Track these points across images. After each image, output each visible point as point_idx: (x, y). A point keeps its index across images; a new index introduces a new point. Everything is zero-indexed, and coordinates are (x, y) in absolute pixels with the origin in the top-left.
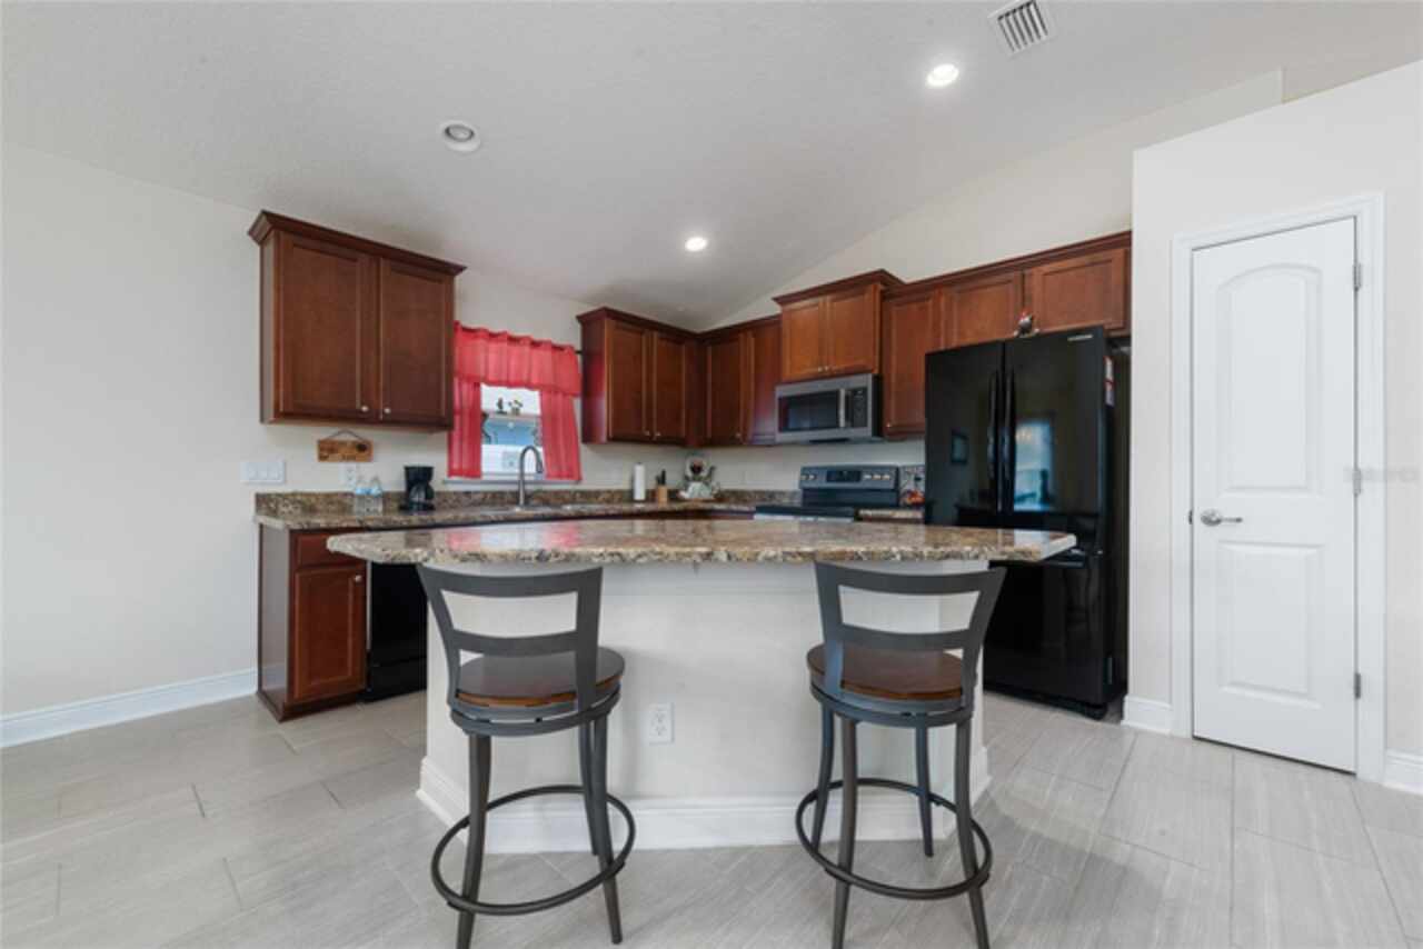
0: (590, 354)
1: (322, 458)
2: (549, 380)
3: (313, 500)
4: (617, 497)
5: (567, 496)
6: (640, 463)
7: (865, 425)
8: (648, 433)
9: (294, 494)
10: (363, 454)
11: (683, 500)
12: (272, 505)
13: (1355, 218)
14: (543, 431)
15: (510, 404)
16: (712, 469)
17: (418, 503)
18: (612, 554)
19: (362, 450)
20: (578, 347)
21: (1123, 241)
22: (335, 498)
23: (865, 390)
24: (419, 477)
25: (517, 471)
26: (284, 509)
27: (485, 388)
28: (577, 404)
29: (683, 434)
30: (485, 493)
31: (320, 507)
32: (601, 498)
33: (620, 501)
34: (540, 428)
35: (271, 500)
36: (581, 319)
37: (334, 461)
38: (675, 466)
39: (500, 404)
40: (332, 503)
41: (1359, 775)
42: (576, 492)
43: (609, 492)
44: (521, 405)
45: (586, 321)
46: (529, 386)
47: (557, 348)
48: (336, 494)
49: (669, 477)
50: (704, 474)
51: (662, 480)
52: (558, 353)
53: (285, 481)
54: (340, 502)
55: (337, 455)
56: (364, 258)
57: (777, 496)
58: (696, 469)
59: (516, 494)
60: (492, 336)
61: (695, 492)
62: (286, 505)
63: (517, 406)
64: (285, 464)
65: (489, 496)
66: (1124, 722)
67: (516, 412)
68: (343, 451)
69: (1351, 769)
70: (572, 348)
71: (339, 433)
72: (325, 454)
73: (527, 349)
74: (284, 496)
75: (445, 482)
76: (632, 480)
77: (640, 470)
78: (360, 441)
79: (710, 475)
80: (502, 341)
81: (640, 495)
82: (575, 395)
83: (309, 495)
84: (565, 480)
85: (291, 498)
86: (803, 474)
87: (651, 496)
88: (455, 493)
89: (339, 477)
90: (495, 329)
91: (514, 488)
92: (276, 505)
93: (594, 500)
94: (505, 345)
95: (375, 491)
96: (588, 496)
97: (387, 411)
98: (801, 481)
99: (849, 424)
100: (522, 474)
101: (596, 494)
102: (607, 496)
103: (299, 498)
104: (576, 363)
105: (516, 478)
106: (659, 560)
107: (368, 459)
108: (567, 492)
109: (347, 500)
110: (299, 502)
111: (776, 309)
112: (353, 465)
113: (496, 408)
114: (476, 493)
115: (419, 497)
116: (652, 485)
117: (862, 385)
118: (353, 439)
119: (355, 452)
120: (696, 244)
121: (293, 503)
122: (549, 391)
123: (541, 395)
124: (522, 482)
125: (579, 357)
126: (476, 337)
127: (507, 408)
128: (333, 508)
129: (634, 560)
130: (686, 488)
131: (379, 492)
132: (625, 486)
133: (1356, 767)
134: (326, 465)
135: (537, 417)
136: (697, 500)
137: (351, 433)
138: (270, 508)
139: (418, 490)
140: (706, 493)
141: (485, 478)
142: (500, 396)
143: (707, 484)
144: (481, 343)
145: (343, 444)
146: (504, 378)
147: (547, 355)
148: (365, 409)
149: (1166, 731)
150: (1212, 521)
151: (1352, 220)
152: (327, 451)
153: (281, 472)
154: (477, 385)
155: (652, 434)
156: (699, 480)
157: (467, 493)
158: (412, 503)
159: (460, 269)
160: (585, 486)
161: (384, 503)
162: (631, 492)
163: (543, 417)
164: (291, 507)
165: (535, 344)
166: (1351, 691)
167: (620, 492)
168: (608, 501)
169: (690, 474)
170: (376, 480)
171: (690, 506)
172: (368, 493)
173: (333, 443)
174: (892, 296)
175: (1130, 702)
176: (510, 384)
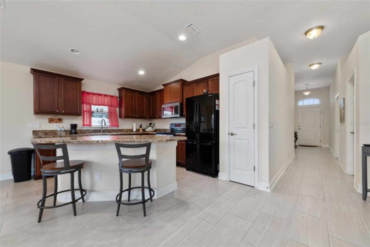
0: (120, 98)
1: (49, 122)
2: (110, 104)
3: (47, 132)
4: (129, 131)
5: (115, 131)
6: (135, 123)
7: (178, 114)
8: (135, 116)
9: (42, 130)
10: (61, 121)
11: (146, 131)
12: (37, 133)
13: (254, 71)
14: (109, 115)
15: (100, 109)
16: (154, 124)
17: (73, 132)
18: (78, 141)
19: (60, 120)
20: (118, 96)
21: (218, 75)
22: (53, 131)
23: (178, 106)
24: (74, 126)
25: (101, 125)
26: (40, 134)
27: (92, 106)
28: (118, 109)
29: (145, 116)
30: (93, 130)
31: (49, 133)
32: (124, 131)
33: (130, 131)
34: (108, 115)
35: (36, 132)
36: (118, 89)
37: (53, 123)
38: (145, 123)
39: (97, 109)
40: (52, 132)
41: (255, 187)
42: (117, 130)
43: (127, 129)
44: (103, 110)
45: (120, 90)
46: (104, 105)
47: (111, 96)
48: (53, 130)
49: (143, 126)
50: (152, 125)
51: (141, 126)
52: (112, 98)
53: (40, 128)
54: (54, 132)
55: (54, 122)
56: (57, 77)
57: (167, 130)
58: (150, 124)
59: (100, 130)
60: (94, 94)
61: (149, 129)
62: (40, 133)
63: (102, 110)
64: (40, 124)
65: (94, 131)
66: (218, 178)
67: (102, 111)
68: (55, 121)
69: (254, 186)
70: (116, 96)
71: (54, 117)
72: (50, 121)
73: (103, 97)
74: (40, 131)
75: (82, 128)
76: (133, 127)
77: (134, 125)
78: (59, 118)
79: (154, 126)
80: (97, 95)
81: (134, 130)
82: (117, 107)
83: (46, 131)
84: (114, 127)
85: (42, 131)
86: (170, 125)
87: (138, 130)
88: (85, 130)
89: (54, 127)
90: (95, 92)
91: (100, 129)
92: (38, 133)
93: (122, 131)
94: (97, 96)
95: (63, 130)
96: (120, 130)
97: (64, 112)
98: (170, 127)
99: (175, 113)
100: (102, 126)
101: (123, 130)
102: (126, 130)
103: (44, 131)
104: (117, 100)
105: (101, 126)
106: (88, 143)
107: (62, 122)
108: (115, 129)
109: (56, 132)
110: (44, 132)
111: (162, 87)
112: (58, 124)
113: (96, 110)
114: (91, 130)
115: (73, 131)
116: (138, 128)
117: (178, 105)
118: (58, 118)
119: (58, 121)
120: (141, 73)
121: (42, 132)
122: (110, 106)
123: (108, 107)
124: (102, 127)
125: (118, 98)
126: (90, 94)
127: (99, 110)
128: (52, 133)
129: (82, 143)
130: (147, 128)
131: (64, 130)
132: (131, 128)
133: (254, 185)
134: (50, 124)
135: (107, 112)
136: (149, 131)
137: (57, 117)
138: (36, 133)
139: (73, 129)
140: (152, 130)
141: (93, 126)
142: (97, 108)
143: (152, 128)
144: (91, 96)
145: (55, 119)
146: (97, 103)
147: (109, 98)
148: (58, 111)
149: (225, 180)
150: (232, 134)
151: (253, 72)
152: (51, 121)
153: (39, 125)
154: (91, 105)
155: (136, 116)
156: (151, 127)
157: (88, 130)
158: (72, 132)
159: (83, 79)
160: (120, 128)
161: (65, 132)
162: (133, 130)
163: (109, 112)
164: (42, 134)
165: (106, 96)
166: (253, 169)
167: (130, 129)
168: (126, 132)
169: (149, 125)
170: (63, 127)
171: (147, 132)
172: (61, 130)
173: (53, 119)
174: (185, 85)
175: (220, 174)
176: (99, 105)
